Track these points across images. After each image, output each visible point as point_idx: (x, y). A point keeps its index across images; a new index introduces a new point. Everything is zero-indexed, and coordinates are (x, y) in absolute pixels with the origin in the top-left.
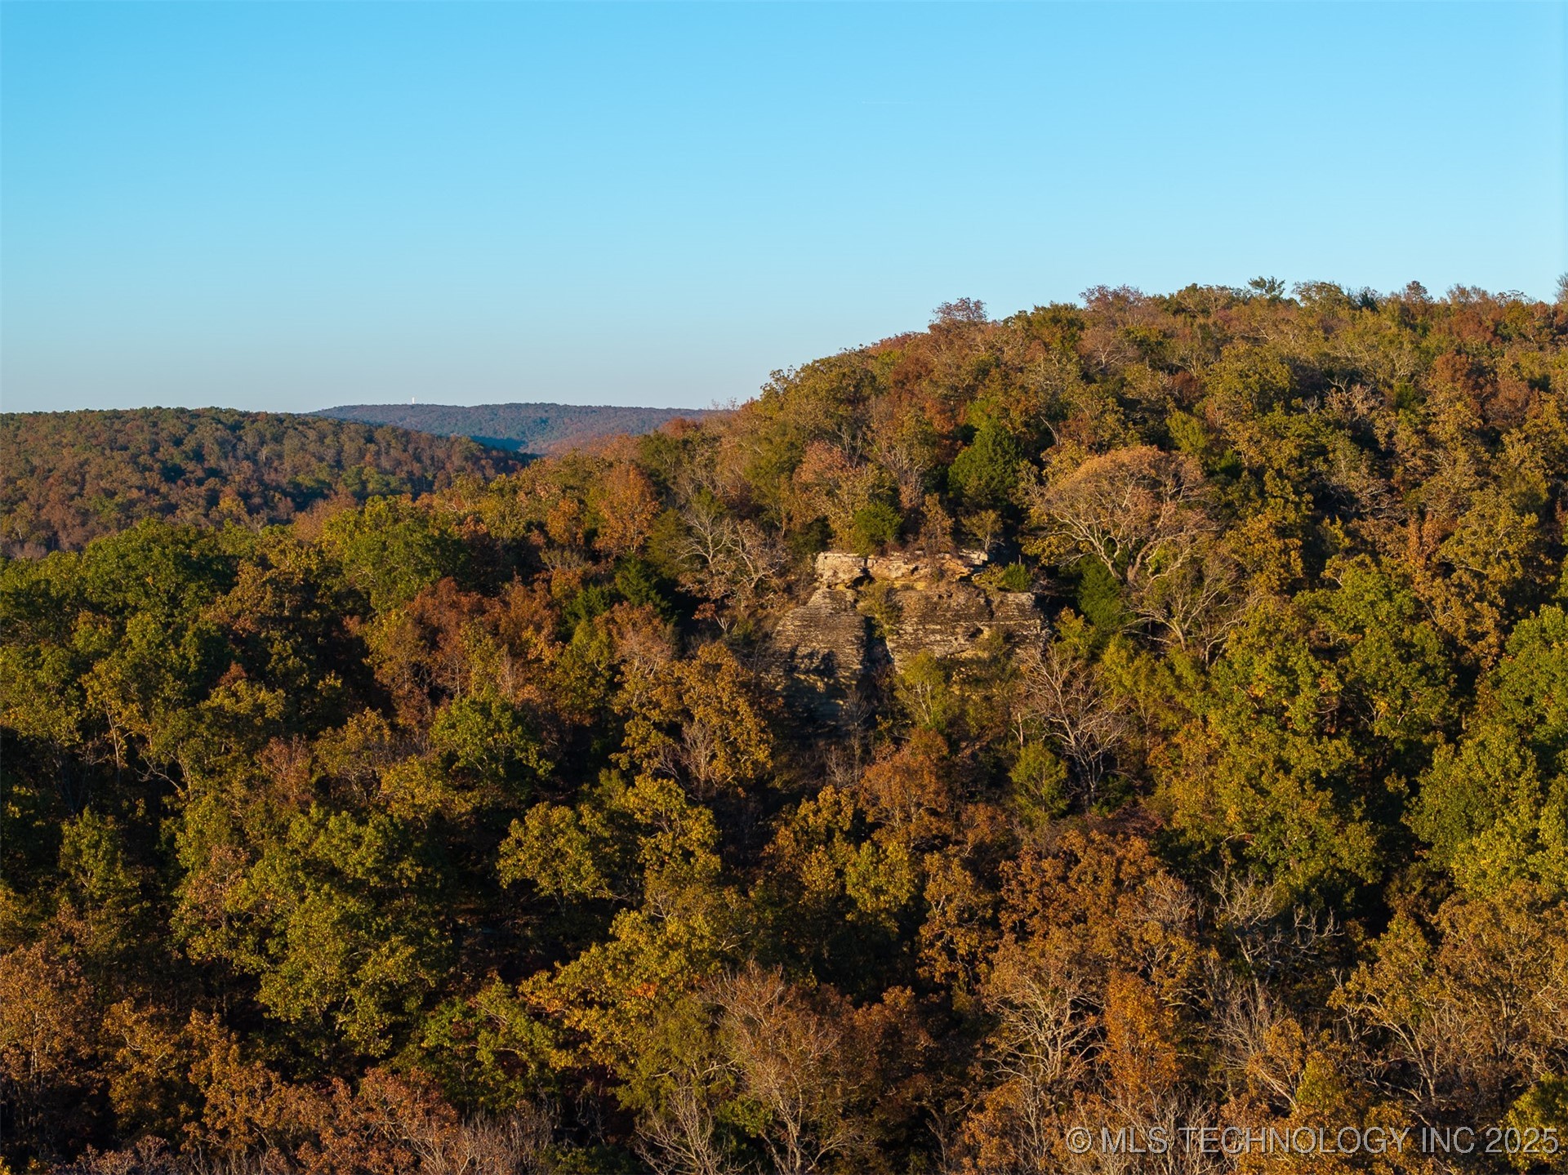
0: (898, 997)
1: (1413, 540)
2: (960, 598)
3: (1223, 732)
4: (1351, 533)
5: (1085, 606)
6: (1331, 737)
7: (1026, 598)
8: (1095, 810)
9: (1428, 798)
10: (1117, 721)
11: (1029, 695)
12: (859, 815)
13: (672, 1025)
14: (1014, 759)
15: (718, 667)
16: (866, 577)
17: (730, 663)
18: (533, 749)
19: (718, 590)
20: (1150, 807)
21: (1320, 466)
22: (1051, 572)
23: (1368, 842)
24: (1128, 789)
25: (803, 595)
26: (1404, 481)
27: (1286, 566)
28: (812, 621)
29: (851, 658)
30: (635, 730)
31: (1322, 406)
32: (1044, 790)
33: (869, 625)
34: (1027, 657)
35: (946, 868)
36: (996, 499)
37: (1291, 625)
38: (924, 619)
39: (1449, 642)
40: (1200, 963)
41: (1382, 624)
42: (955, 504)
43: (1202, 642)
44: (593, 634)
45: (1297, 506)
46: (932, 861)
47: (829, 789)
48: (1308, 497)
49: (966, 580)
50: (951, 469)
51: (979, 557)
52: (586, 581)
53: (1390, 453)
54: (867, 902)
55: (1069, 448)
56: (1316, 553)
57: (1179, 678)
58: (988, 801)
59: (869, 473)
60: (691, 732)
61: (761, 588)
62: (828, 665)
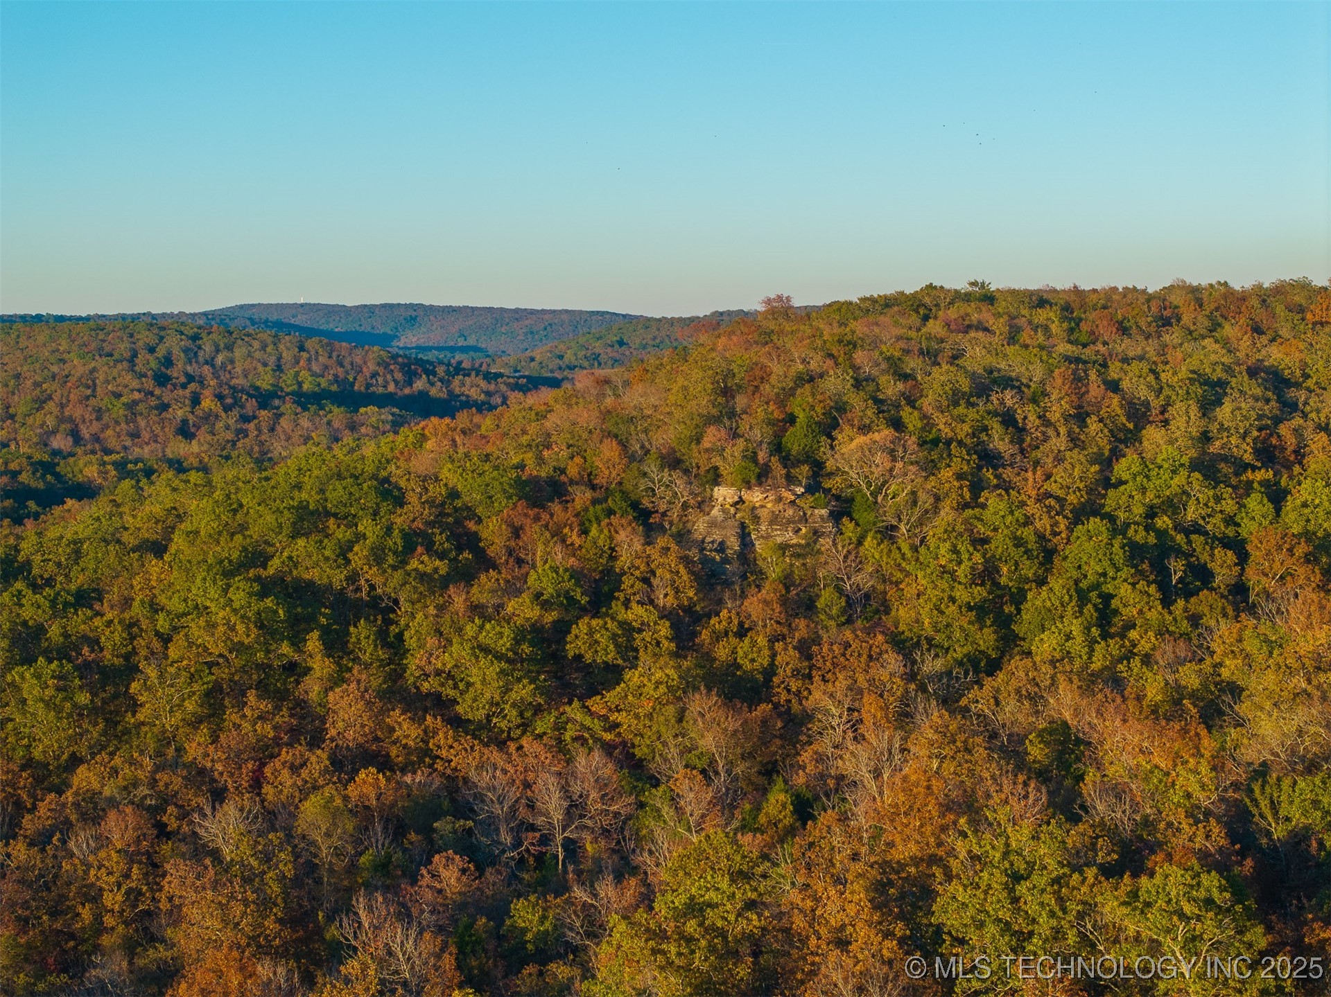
0: (765, 708)
1: (1031, 480)
2: (790, 512)
3: (924, 582)
4: (997, 477)
5: (855, 516)
6: (977, 585)
7: (824, 512)
8: (859, 622)
9: (1025, 616)
10: (871, 576)
11: (826, 563)
12: (741, 624)
13: (662, 719)
14: (818, 596)
15: (668, 549)
16: (741, 501)
17: (673, 546)
18: (579, 590)
19: (663, 507)
20: (888, 621)
21: (984, 437)
22: (837, 498)
23: (993, 637)
24: (877, 611)
25: (707, 509)
26: (1029, 446)
27: (962, 496)
28: (713, 524)
29: (734, 544)
30: (627, 581)
31: (988, 400)
32: (834, 612)
33: (743, 526)
34: (825, 543)
35: (785, 649)
36: (808, 457)
37: (960, 528)
38: (771, 523)
39: (1041, 537)
40: (907, 692)
41: (1008, 527)
42: (787, 461)
43: (916, 535)
44: (601, 531)
45: (968, 461)
46: (779, 646)
47: (725, 611)
48: (975, 457)
49: (793, 502)
50: (784, 440)
51: (800, 490)
52: (595, 502)
53: (1024, 429)
54: (748, 666)
55: (848, 430)
56: (977, 487)
57: (904, 554)
58: (805, 617)
59: (741, 443)
60: (655, 582)
61: (685, 506)
62: (722, 548)
